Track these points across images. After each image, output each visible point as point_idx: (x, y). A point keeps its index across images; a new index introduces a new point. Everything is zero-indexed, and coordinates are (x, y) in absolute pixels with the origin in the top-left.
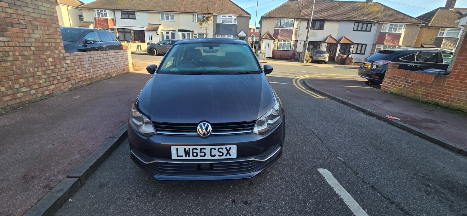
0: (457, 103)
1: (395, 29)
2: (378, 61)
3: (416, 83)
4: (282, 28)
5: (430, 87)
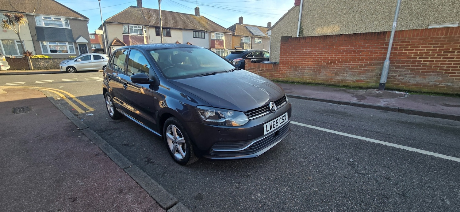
0: (286, 78)
1: (219, 37)
2: (235, 59)
3: (264, 70)
4: (132, 35)
5: (272, 72)
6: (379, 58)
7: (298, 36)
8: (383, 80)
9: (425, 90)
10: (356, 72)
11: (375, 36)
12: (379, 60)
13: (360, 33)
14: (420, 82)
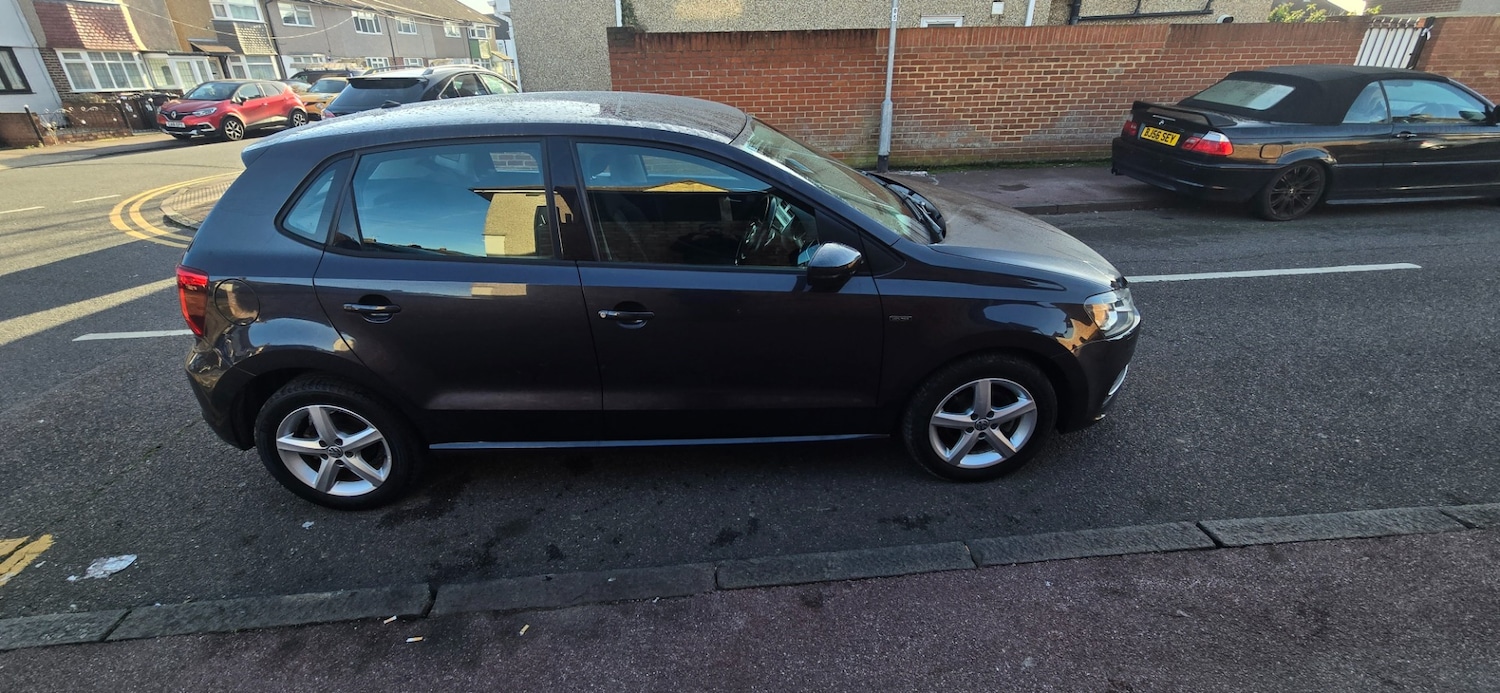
6: (869, 95)
7: (620, 25)
8: (884, 149)
9: (945, 162)
10: (825, 132)
11: (855, 39)
12: (869, 101)
13: (826, 31)
14: (938, 145)
